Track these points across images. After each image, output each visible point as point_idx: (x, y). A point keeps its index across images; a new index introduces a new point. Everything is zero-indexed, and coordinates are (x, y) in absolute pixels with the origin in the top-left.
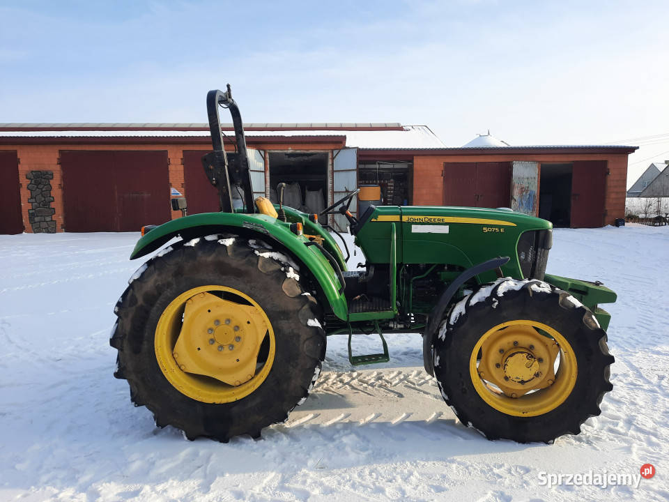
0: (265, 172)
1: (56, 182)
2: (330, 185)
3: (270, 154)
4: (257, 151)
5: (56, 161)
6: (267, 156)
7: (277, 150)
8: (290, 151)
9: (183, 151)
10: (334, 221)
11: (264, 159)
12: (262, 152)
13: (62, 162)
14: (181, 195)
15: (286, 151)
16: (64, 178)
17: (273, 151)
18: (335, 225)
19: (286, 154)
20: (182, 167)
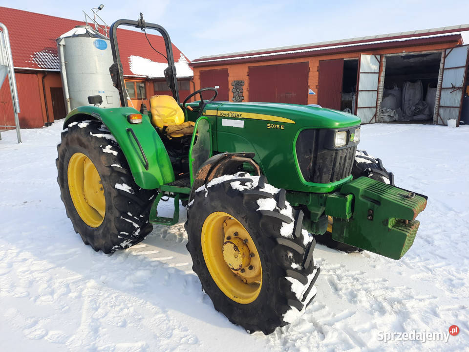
0: (379, 73)
1: (246, 87)
2: (439, 82)
3: (387, 58)
4: (373, 56)
5: (246, 74)
6: (384, 60)
7: (392, 54)
8: (404, 53)
9: (320, 61)
10: (438, 115)
11: (380, 62)
12: (378, 57)
13: (249, 74)
14: (315, 94)
15: (400, 54)
16: (250, 84)
17: (389, 55)
18: (439, 118)
19: (402, 57)
20: (317, 73)
